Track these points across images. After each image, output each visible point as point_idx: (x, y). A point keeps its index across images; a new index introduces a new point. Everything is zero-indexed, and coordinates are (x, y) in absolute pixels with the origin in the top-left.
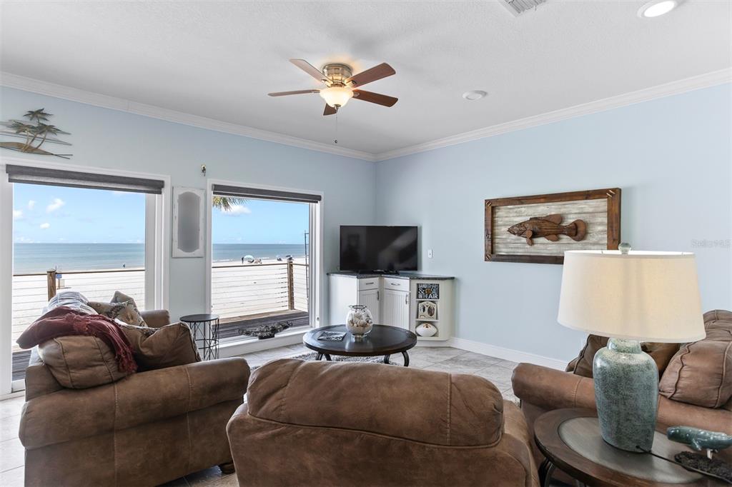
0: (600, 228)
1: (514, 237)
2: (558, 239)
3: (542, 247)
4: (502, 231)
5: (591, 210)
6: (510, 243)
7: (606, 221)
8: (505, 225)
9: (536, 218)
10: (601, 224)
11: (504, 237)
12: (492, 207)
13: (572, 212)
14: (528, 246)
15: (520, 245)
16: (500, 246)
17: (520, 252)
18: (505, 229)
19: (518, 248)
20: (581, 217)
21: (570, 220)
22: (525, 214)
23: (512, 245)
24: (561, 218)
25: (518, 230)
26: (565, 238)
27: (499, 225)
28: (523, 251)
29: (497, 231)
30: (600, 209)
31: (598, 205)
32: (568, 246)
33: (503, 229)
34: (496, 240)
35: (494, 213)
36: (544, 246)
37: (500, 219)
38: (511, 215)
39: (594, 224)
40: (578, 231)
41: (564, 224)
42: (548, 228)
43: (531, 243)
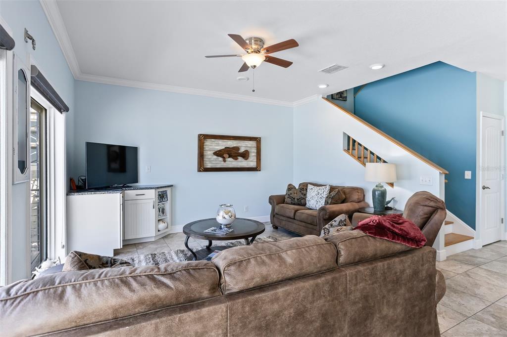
0: (253, 154)
1: (215, 157)
2: (237, 159)
3: (230, 163)
5: (250, 146)
6: (212, 160)
7: (256, 151)
8: (210, 151)
9: (228, 148)
10: (254, 152)
11: (209, 157)
12: (203, 138)
13: (243, 146)
14: (223, 162)
15: (219, 162)
16: (207, 162)
17: (218, 166)
21: (242, 150)
22: (221, 145)
23: (214, 162)
24: (237, 148)
25: (219, 154)
26: (240, 158)
27: (206, 151)
28: (220, 165)
29: (205, 154)
30: (253, 146)
31: (253, 144)
32: (241, 163)
33: (209, 153)
34: (205, 159)
35: (203, 143)
36: (231, 163)
37: (207, 147)
38: (214, 145)
39: (251, 152)
40: (245, 155)
41: (240, 152)
42: (233, 153)
43: (225, 161)
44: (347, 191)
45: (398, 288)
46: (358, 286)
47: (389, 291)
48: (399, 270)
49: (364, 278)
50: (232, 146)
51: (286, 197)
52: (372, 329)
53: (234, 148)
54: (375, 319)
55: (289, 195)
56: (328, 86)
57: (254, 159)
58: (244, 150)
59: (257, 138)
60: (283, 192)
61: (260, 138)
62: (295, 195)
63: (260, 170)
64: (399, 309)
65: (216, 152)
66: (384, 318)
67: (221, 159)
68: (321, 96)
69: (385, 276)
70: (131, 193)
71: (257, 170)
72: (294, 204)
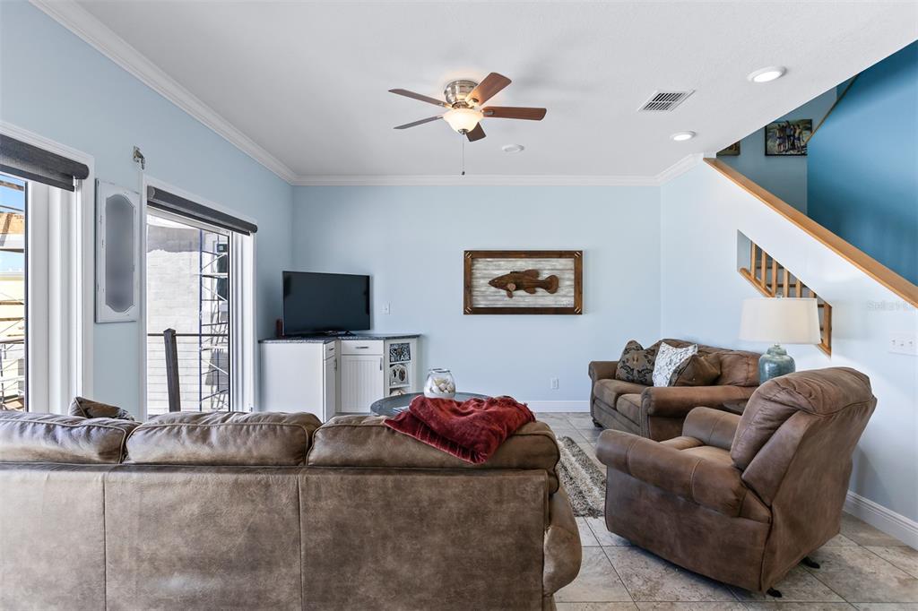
0: (568, 283)
1: (493, 289)
2: (534, 292)
3: (520, 299)
4: (481, 284)
5: (560, 267)
6: (488, 295)
7: (573, 277)
8: (484, 278)
9: (516, 272)
10: (569, 279)
11: (483, 289)
12: (472, 257)
13: (546, 268)
14: (507, 299)
15: (500, 298)
16: (479, 298)
17: (500, 305)
18: (484, 282)
19: (498, 300)
20: (554, 273)
21: (544, 275)
22: (504, 268)
23: (491, 298)
24: (535, 273)
25: (498, 283)
26: (541, 291)
27: (477, 278)
28: (501, 303)
29: (475, 283)
30: (568, 267)
31: (568, 263)
32: (542, 298)
33: (482, 281)
34: (475, 293)
35: (473, 265)
36: (522, 298)
37: (478, 272)
38: (490, 268)
39: (563, 279)
40: (551, 285)
41: (540, 279)
42: (526, 282)
43: (510, 296)
44: (727, 359)
45: (425, 529)
46: (323, 503)
47: (399, 530)
48: (426, 498)
49: (336, 492)
50: (526, 269)
51: (619, 365)
52: (356, 583)
53: (529, 273)
54: (363, 570)
55: (624, 362)
56: (694, 134)
57: (570, 292)
58: (547, 276)
59: (575, 252)
60: (615, 355)
61: (581, 252)
62: (635, 362)
63: (580, 313)
64: (427, 571)
65: (493, 280)
66: (388, 575)
67: (504, 292)
68: (702, 156)
69: (389, 502)
70: (350, 344)
71: (575, 313)
72: (632, 381)
